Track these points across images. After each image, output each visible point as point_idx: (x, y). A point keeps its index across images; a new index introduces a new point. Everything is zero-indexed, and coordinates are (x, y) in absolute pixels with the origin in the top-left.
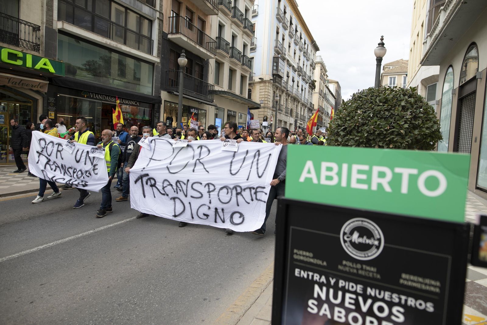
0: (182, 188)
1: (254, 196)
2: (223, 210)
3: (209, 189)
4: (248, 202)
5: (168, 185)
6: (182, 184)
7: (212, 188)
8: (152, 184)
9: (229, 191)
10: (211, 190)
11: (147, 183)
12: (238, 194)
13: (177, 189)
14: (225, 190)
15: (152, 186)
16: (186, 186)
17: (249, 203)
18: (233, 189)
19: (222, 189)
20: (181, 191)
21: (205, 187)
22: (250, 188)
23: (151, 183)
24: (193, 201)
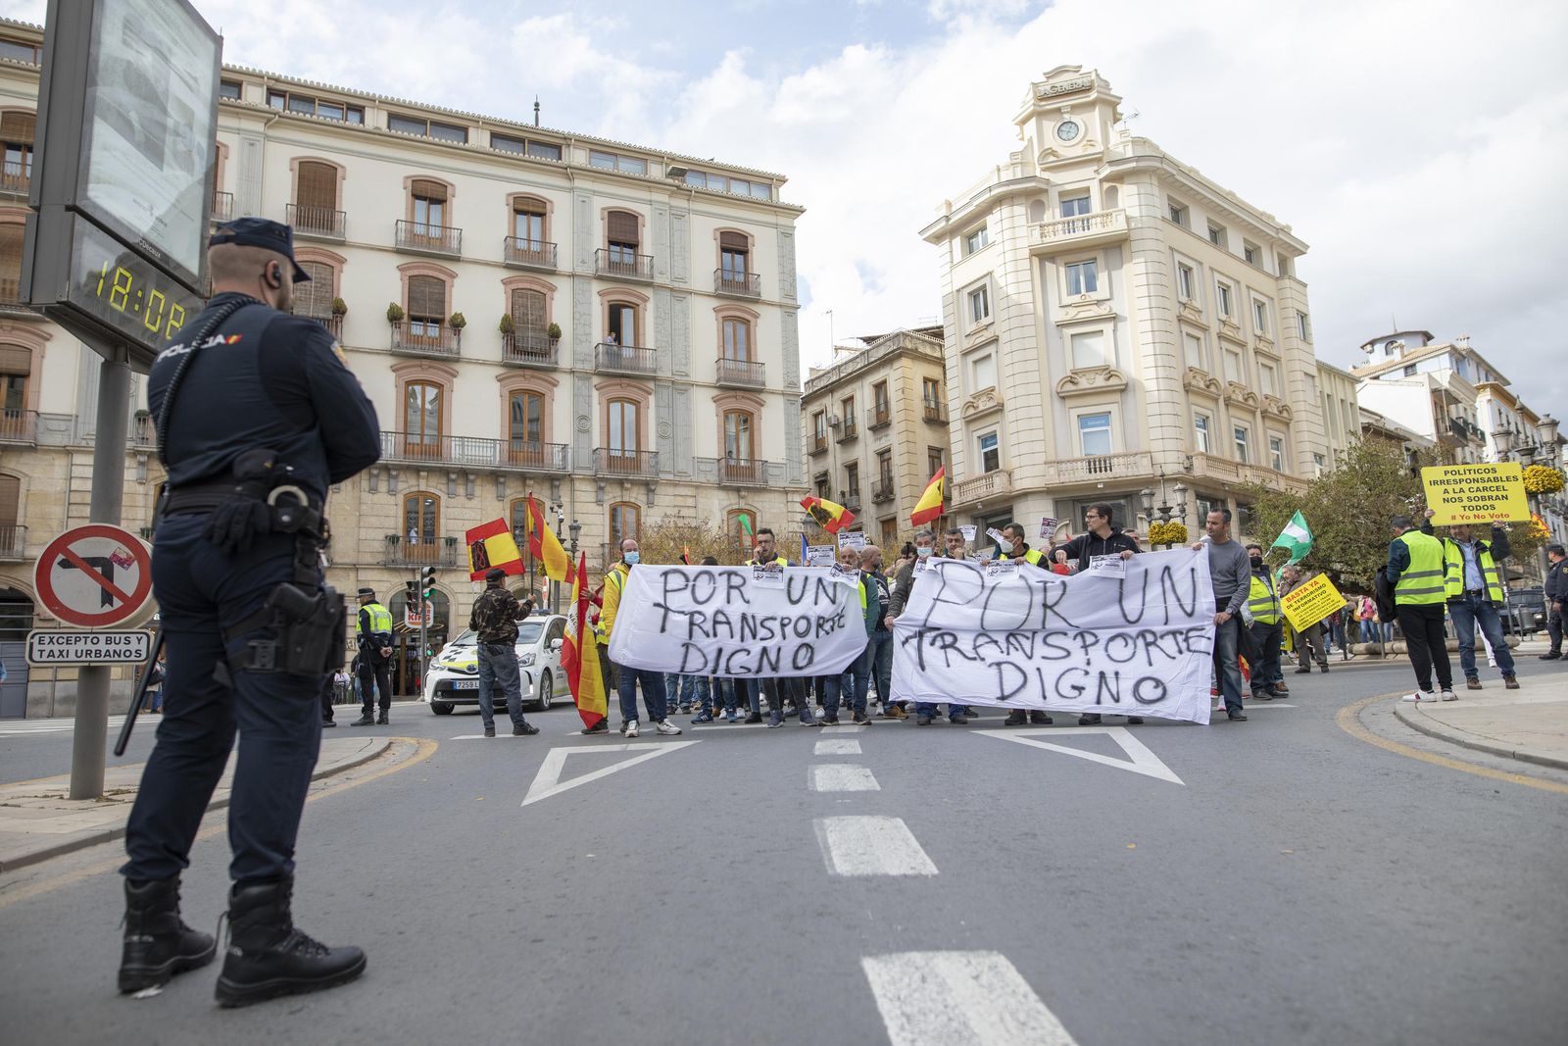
0: (1021, 645)
1: (1183, 646)
2: (1117, 674)
3: (1084, 641)
4: (1173, 656)
5: (987, 643)
6: (1020, 638)
7: (1090, 639)
8: (947, 643)
9: (1130, 642)
10: (1087, 643)
11: (932, 644)
12: (1148, 645)
13: (1008, 648)
14: (1120, 642)
15: (944, 647)
16: (1030, 641)
17: (1174, 658)
18: (1137, 637)
19: (1112, 639)
20: (1017, 649)
21: (1075, 638)
22: (1174, 633)
23: (944, 641)
24: (1045, 665)
